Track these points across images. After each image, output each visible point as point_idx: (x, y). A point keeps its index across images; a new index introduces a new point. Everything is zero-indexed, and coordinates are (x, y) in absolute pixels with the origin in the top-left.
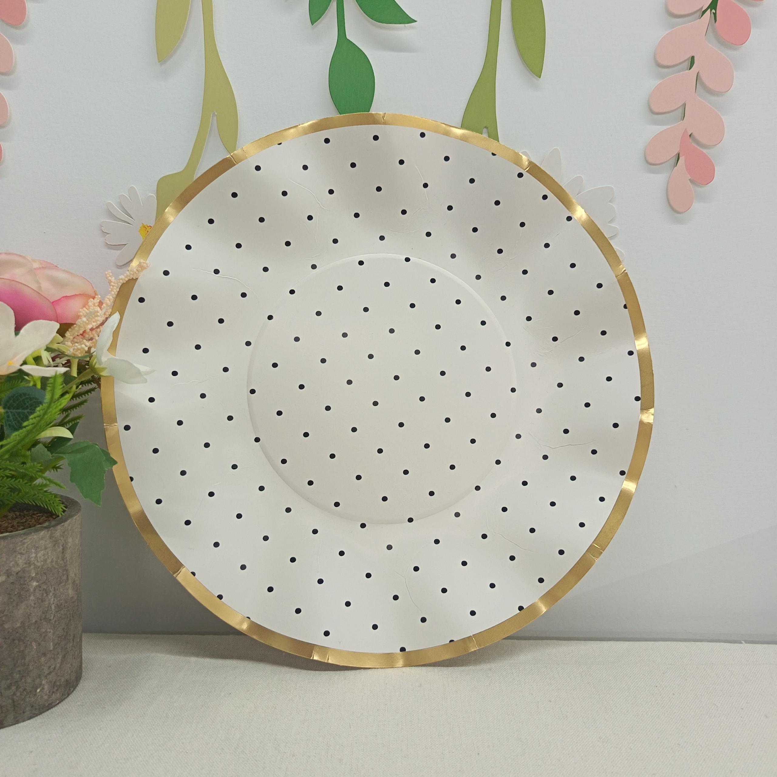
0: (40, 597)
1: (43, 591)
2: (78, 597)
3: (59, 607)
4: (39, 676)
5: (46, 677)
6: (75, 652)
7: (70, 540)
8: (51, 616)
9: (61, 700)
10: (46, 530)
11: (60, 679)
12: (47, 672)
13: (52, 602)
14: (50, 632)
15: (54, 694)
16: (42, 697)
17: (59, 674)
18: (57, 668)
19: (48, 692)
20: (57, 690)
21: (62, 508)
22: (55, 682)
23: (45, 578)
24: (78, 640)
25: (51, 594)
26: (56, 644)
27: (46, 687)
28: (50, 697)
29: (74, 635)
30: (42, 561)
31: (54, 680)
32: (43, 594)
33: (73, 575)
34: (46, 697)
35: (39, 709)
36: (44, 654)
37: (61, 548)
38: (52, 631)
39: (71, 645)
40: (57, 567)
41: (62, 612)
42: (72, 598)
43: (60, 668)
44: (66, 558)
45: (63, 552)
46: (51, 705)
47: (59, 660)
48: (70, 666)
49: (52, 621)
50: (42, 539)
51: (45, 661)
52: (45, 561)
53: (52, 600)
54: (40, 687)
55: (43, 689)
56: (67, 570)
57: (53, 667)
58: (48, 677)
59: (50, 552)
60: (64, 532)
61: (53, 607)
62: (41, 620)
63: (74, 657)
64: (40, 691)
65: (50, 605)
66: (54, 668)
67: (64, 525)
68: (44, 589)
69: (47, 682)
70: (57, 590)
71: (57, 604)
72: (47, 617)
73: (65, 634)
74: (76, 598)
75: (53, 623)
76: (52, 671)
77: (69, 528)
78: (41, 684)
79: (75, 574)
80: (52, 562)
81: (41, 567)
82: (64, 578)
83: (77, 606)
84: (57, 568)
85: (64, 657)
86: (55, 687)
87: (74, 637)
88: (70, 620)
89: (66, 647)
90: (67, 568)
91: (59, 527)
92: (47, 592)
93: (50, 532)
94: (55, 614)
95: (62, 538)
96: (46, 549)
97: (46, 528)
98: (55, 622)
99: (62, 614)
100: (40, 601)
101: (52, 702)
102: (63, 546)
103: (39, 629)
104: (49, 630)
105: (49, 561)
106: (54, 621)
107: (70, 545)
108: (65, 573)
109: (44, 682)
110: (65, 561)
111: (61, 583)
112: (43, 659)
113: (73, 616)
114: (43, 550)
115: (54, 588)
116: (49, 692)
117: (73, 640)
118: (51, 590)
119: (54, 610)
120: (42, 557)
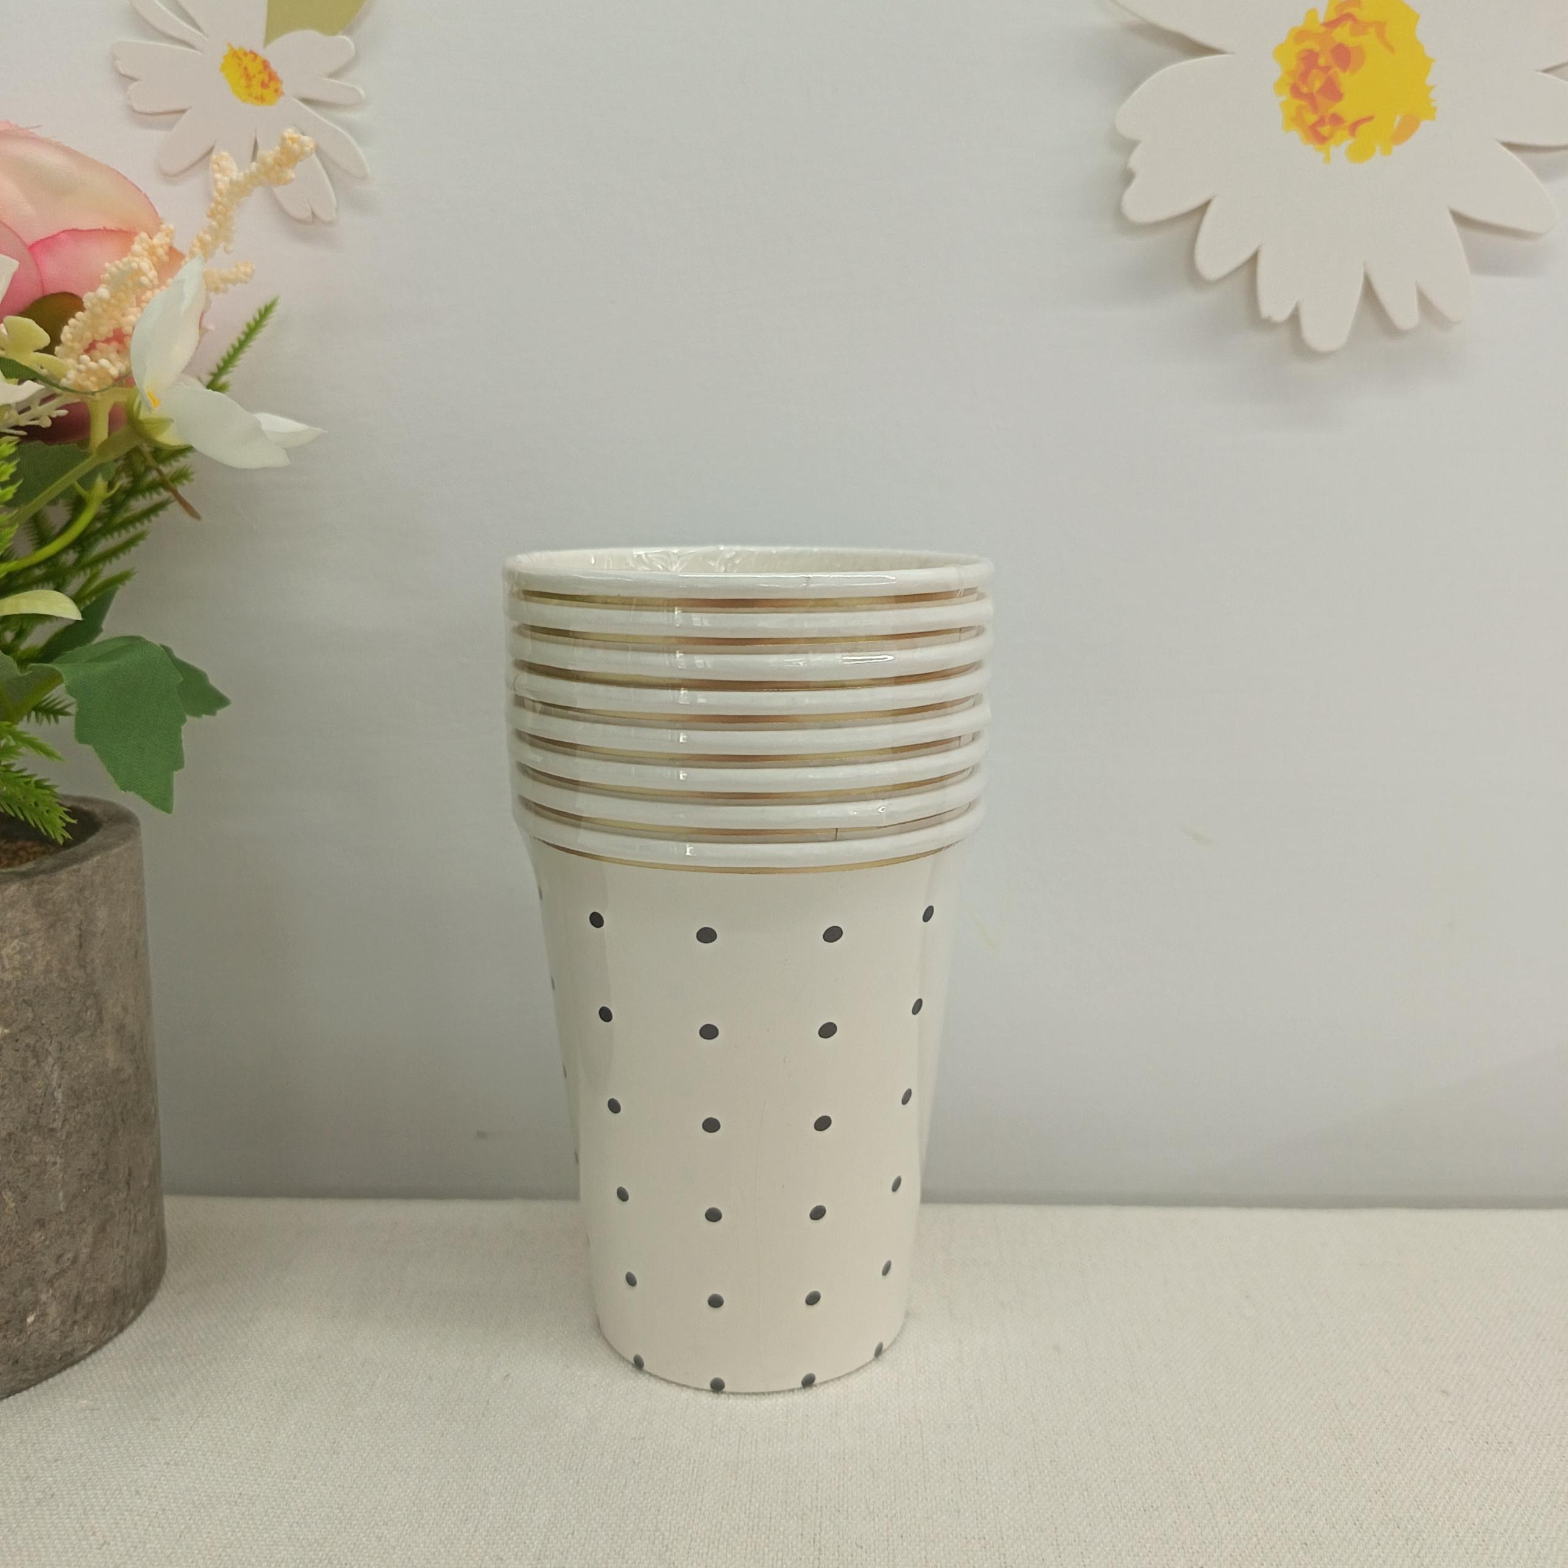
0: (18, 1069)
1: (26, 1051)
2: (138, 1068)
3: (76, 1096)
4: (31, 1282)
5: (50, 1282)
6: (135, 1216)
7: (102, 913)
8: (54, 1120)
9: (99, 1345)
10: (25, 882)
11: (95, 1288)
12: (52, 1271)
13: (54, 1084)
14: (55, 1163)
15: (76, 1328)
16: (42, 1336)
17: (88, 1275)
18: (83, 1257)
19: (58, 1322)
20: (86, 1318)
21: (61, 818)
22: (78, 1297)
23: (30, 1015)
24: (146, 1183)
25: (51, 1060)
26: (75, 1197)
27: (53, 1310)
28: (64, 1335)
29: (130, 1169)
30: (15, 969)
31: (75, 1292)
32: (25, 1060)
33: (118, 1010)
34: (54, 1337)
35: (37, 1367)
36: (41, 1223)
37: (75, 932)
38: (59, 1160)
39: (122, 1195)
40: (63, 985)
41: (88, 1108)
42: (118, 1070)
43: (91, 1258)
44: (93, 961)
45: (81, 946)
46: (72, 1355)
47: (87, 1238)
48: (123, 1253)
49: (59, 1135)
50: (12, 905)
51: (45, 1240)
52: (27, 967)
53: (56, 1075)
54: (34, 1309)
55: (44, 1314)
56: (96, 996)
57: (70, 1255)
58: (56, 1285)
59: (40, 943)
60: (81, 890)
61: (59, 1095)
62: (24, 1129)
63: (132, 1227)
64: (34, 1322)
65: (50, 1090)
66: (75, 1260)
67: (79, 870)
68: (28, 1046)
69: (53, 1295)
70: (69, 1048)
71: (71, 1088)
72: (43, 1121)
73: (101, 1167)
74: (129, 1070)
75: (64, 1138)
76: (69, 1268)
77: (98, 879)
78: (36, 1303)
79: (125, 1009)
80: (47, 971)
81: (14, 985)
82: (90, 1016)
83: (136, 1093)
84: (64, 990)
85: (102, 1229)
86: (79, 1308)
87: (130, 1175)
88: (115, 1131)
89: (105, 1201)
90: (96, 988)
91: (63, 875)
92: (38, 1055)
93: (35, 887)
94: (65, 1116)
95: (76, 907)
96: (26, 933)
97: (24, 875)
98: (69, 1135)
99: (88, 1114)
100: (18, 1079)
101: (74, 1350)
102: (80, 929)
103: (20, 1156)
104: (49, 1158)
105: (39, 967)
106: (64, 1133)
107: (101, 926)
108: (89, 1002)
109: (44, 1297)
110: (89, 970)
111: (79, 1030)
112: (37, 1236)
113: (123, 1120)
114: (16, 937)
115: (60, 1043)
116: (63, 1322)
117: (128, 1183)
118: (50, 1049)
119: (62, 1102)
120: (18, 957)
